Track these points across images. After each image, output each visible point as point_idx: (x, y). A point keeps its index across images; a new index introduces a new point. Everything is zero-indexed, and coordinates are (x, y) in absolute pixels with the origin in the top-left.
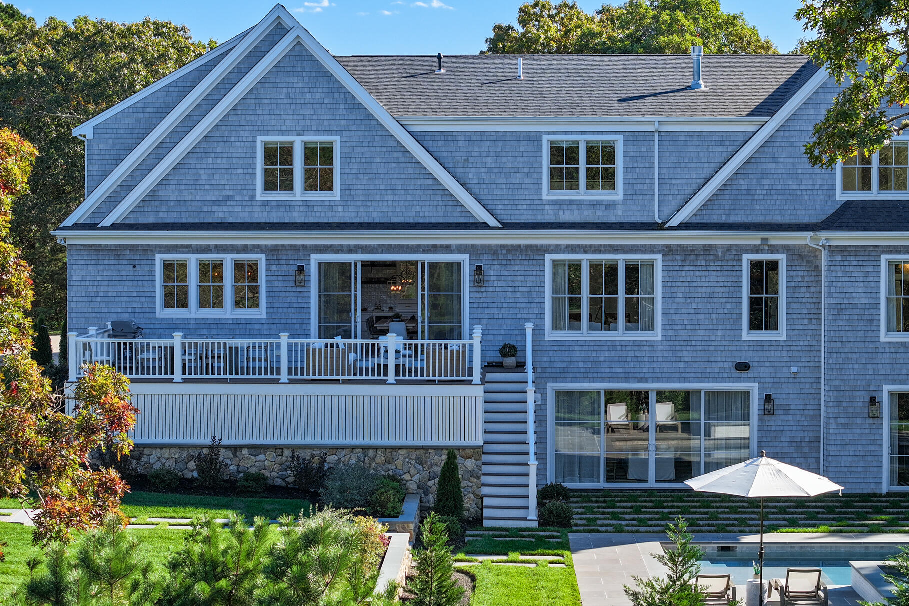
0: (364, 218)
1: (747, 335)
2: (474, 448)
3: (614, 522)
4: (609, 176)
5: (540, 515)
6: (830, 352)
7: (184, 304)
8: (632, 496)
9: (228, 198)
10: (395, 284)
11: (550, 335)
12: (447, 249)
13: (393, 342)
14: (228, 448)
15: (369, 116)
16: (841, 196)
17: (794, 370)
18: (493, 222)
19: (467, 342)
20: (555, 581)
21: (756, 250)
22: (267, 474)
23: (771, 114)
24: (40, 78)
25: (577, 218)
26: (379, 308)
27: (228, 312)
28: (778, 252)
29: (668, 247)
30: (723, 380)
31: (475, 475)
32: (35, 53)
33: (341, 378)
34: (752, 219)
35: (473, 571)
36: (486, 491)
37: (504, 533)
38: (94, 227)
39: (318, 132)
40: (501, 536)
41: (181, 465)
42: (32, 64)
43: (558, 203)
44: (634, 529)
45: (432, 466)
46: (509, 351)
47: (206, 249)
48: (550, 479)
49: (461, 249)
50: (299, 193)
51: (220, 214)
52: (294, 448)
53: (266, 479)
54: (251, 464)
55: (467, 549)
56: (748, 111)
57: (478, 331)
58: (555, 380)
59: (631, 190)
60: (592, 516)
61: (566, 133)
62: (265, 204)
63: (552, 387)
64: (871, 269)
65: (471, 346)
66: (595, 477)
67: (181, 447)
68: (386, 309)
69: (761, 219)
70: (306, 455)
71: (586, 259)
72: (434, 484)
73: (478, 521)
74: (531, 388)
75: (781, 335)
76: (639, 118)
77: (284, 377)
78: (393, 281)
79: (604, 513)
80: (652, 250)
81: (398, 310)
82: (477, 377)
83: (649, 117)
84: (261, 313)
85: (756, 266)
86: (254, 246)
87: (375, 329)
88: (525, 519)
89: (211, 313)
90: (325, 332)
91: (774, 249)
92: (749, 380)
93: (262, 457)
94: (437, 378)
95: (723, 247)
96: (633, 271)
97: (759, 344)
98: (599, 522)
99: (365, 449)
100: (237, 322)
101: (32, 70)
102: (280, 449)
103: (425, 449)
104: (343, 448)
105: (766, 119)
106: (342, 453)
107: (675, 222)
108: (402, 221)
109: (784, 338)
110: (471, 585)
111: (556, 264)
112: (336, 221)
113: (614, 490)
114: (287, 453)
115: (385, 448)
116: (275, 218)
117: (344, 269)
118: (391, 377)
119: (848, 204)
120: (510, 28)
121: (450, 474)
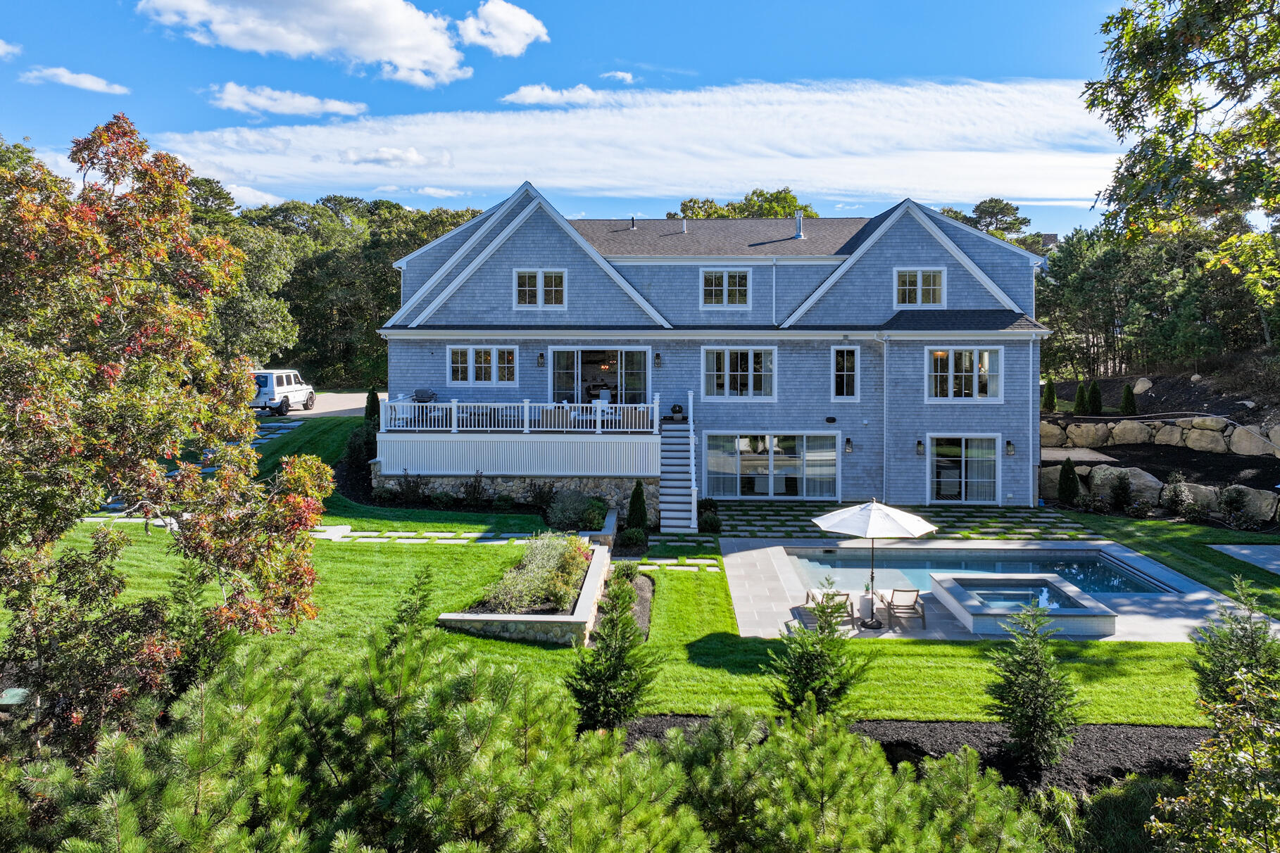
0: (582, 322)
1: (834, 399)
2: (654, 478)
3: (748, 528)
4: (743, 295)
5: (699, 524)
6: (890, 411)
7: (465, 378)
8: (759, 506)
9: (494, 309)
10: (604, 364)
11: (704, 398)
12: (637, 342)
13: (600, 405)
14: (487, 477)
15: (586, 255)
16: (897, 307)
17: (865, 422)
18: (667, 325)
19: (650, 405)
20: (713, 586)
21: (840, 343)
22: (514, 495)
23: (851, 253)
24: (404, 241)
25: (721, 322)
26: (594, 379)
27: (494, 383)
28: (854, 344)
29: (781, 341)
30: (818, 428)
31: (655, 496)
32: (402, 226)
33: (564, 429)
34: (837, 323)
35: (653, 575)
36: (662, 506)
37: (674, 538)
38: (405, 327)
39: (553, 266)
40: (672, 541)
41: (455, 489)
42: (400, 233)
43: (710, 313)
44: (764, 534)
45: (625, 490)
46: (678, 409)
47: (480, 342)
48: (705, 496)
49: (646, 343)
50: (540, 306)
51: (488, 319)
52: (532, 477)
53: (512, 499)
54: (503, 488)
55: (649, 553)
56: (834, 251)
57: (657, 396)
58: (707, 428)
59: (759, 304)
60: (734, 523)
61: (714, 266)
62: (518, 312)
63: (706, 433)
64: (918, 355)
65: (653, 408)
66: (734, 492)
67: (456, 477)
68: (599, 380)
69: (843, 323)
70: (540, 482)
71: (727, 349)
72: (627, 502)
73: (656, 529)
74: (692, 434)
75: (857, 399)
76: (761, 257)
77: (526, 429)
78: (603, 362)
79: (741, 520)
80: (771, 343)
81: (606, 381)
82: (656, 430)
83: (769, 256)
84: (515, 384)
85: (840, 354)
86: (511, 340)
87: (590, 396)
88: (689, 527)
89: (482, 384)
90: (558, 398)
91: (852, 343)
92: (836, 428)
93: (511, 484)
94: (629, 430)
95: (817, 341)
96: (757, 356)
97: (842, 405)
98: (739, 528)
99: (581, 478)
100: (500, 390)
101: (399, 237)
102: (523, 478)
103: (621, 478)
104: (566, 477)
105: (847, 256)
106: (565, 481)
107: (786, 325)
108: (607, 324)
109: (858, 401)
110: (651, 588)
111: (708, 352)
112: (565, 324)
113: (746, 501)
114: (528, 481)
115: (594, 478)
116: (525, 322)
117: (570, 355)
118: (599, 429)
119: (902, 312)
120: (676, 214)
121: (638, 495)
